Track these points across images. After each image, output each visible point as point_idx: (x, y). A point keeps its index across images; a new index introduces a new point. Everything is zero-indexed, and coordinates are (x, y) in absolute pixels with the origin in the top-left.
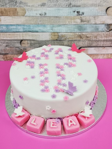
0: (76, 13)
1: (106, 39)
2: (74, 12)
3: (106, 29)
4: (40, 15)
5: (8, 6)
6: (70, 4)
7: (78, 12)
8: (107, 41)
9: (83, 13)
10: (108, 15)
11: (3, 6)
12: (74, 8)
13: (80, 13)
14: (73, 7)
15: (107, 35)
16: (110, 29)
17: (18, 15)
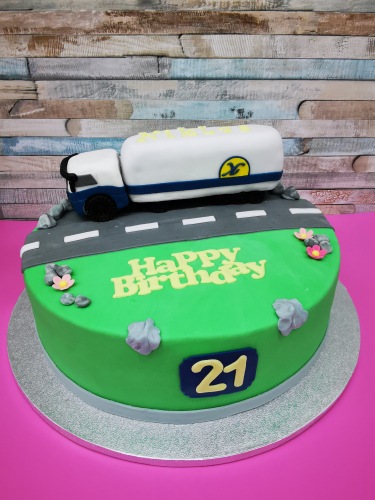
0: (236, 113)
1: (296, 171)
2: (233, 110)
3: (297, 150)
4: (163, 116)
5: (96, 96)
6: (225, 94)
7: (240, 111)
8: (298, 176)
9: (251, 114)
10: (301, 118)
11: (86, 96)
12: (232, 102)
13: (245, 114)
14: (230, 98)
15: (298, 162)
16: (305, 149)
17: (116, 117)
